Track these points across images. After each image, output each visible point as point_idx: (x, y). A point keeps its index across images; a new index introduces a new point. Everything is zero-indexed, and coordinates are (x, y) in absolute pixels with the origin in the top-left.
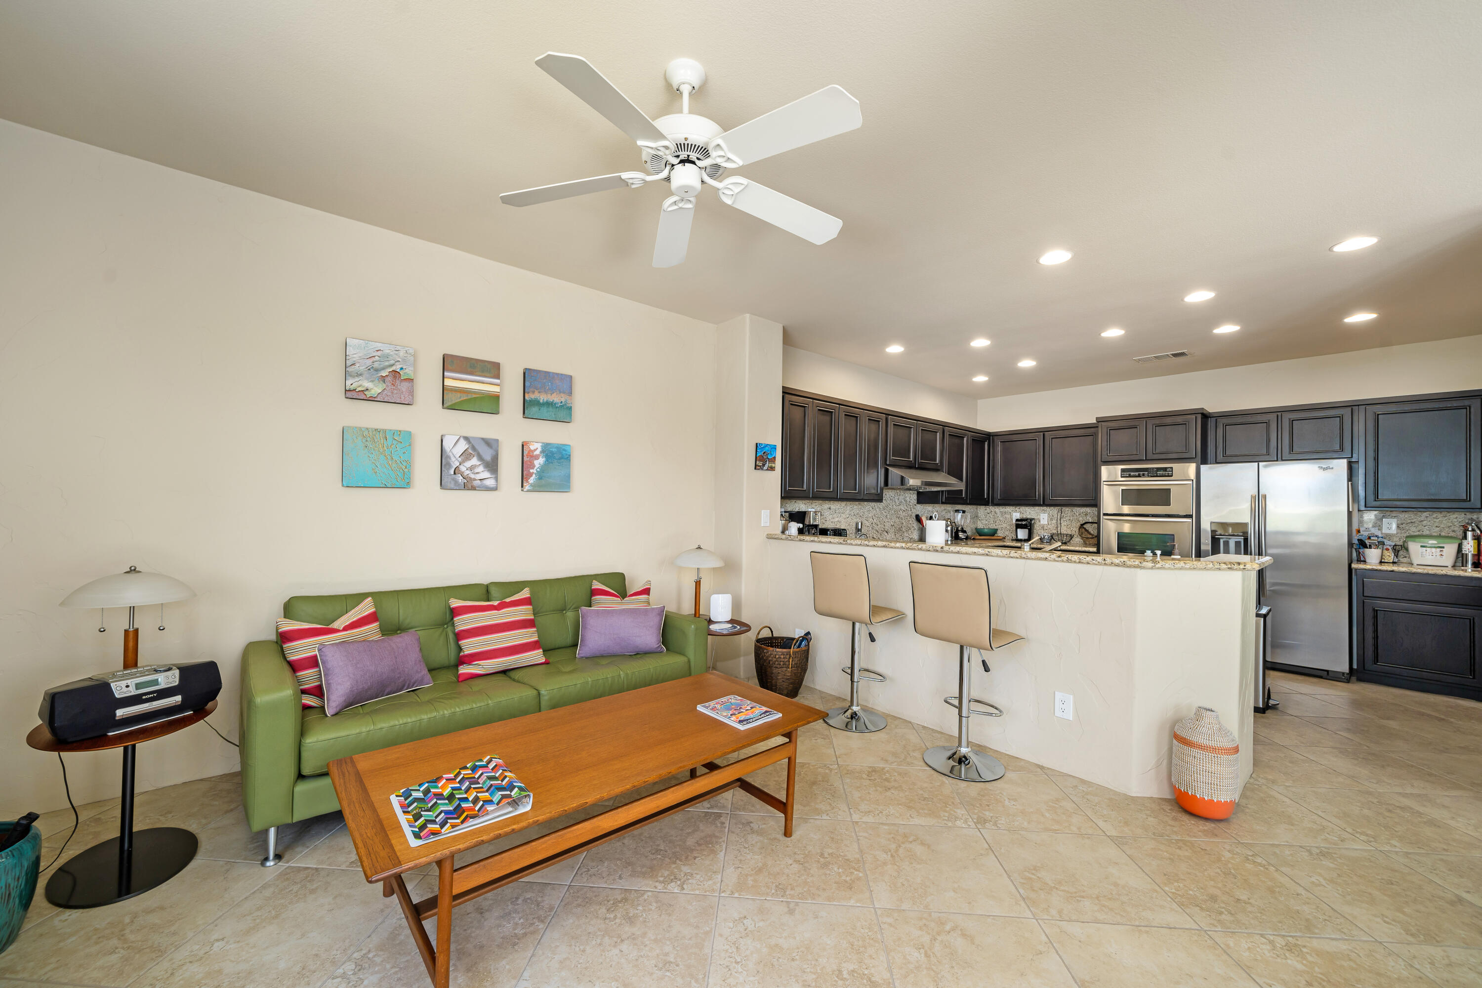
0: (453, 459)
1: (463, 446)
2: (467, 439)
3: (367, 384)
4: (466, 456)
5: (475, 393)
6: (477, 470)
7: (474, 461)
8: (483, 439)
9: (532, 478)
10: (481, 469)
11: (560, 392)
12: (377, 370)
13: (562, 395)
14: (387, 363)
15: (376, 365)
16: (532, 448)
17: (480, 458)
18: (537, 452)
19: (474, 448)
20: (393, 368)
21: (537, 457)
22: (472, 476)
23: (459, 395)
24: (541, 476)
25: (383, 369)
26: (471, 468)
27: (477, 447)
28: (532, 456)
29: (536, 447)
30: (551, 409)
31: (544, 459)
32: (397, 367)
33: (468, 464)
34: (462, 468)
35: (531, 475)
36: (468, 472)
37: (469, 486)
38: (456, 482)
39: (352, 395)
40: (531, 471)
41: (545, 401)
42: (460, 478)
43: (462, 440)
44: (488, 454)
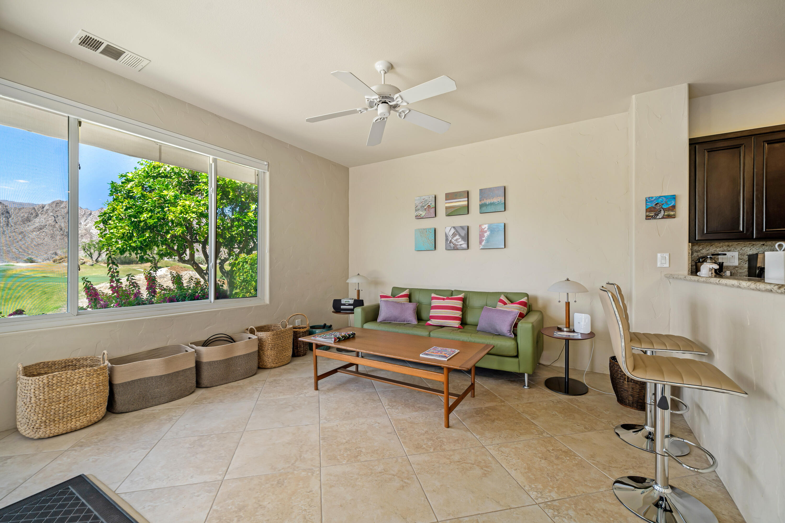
0: (449, 237)
1: (453, 231)
2: (454, 227)
3: (421, 213)
4: (454, 235)
5: (457, 207)
6: (458, 241)
7: (457, 237)
8: (461, 227)
9: (483, 242)
10: (460, 240)
11: (497, 196)
12: (423, 207)
13: (499, 198)
14: (426, 203)
15: (423, 205)
16: (483, 227)
17: (460, 235)
18: (486, 229)
19: (457, 231)
20: (428, 205)
21: (486, 232)
22: (457, 243)
23: (451, 209)
24: (488, 241)
25: (425, 206)
26: (456, 240)
27: (458, 230)
28: (483, 232)
29: (485, 227)
30: (492, 206)
31: (489, 232)
32: (429, 204)
33: (455, 238)
34: (453, 241)
35: (483, 240)
36: (455, 242)
37: (456, 248)
38: (450, 246)
39: (418, 217)
40: (483, 239)
41: (489, 203)
42: (452, 245)
43: (452, 228)
44: (463, 233)
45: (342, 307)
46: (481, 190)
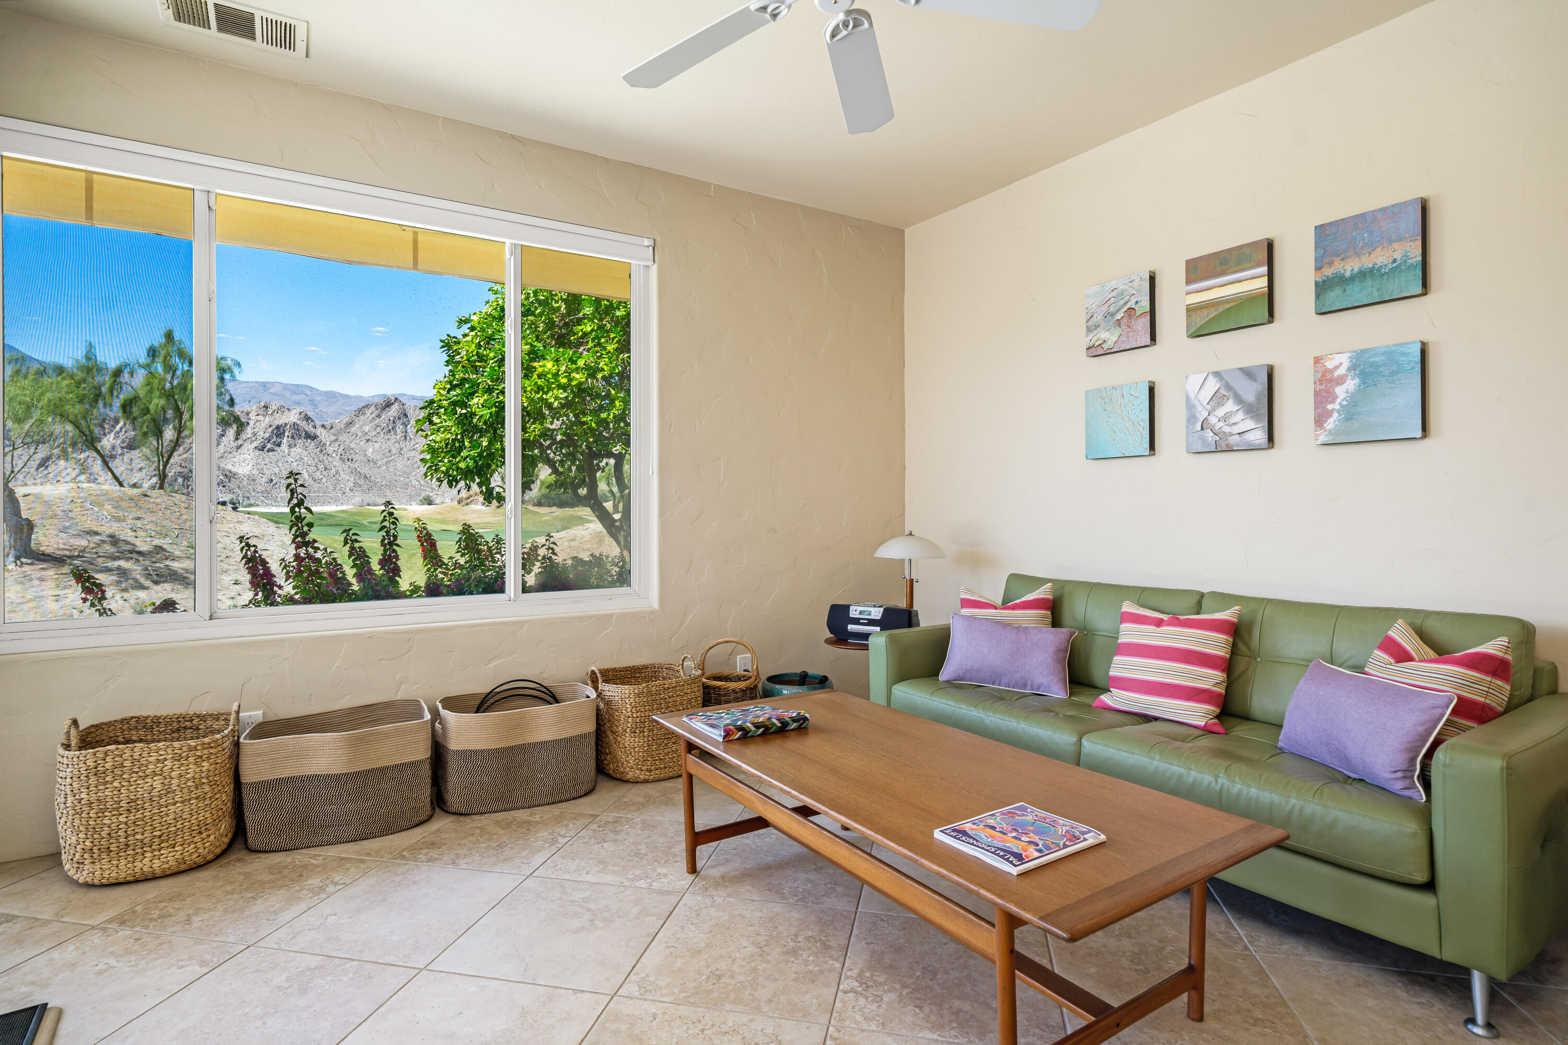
0: (1199, 408)
1: (1213, 385)
2: (1217, 374)
3: (1104, 335)
4: (1217, 399)
5: (1228, 301)
6: (1233, 420)
7: (1230, 406)
8: (1241, 369)
9: (1331, 420)
10: (1240, 416)
11: (1391, 242)
12: (1113, 315)
13: (1396, 246)
14: (1122, 302)
15: (1112, 309)
16: (1330, 365)
17: (1239, 400)
18: (1342, 371)
19: (1228, 387)
20: (1128, 306)
21: (1341, 380)
22: (1227, 429)
23: (1205, 312)
24: (1349, 413)
25: (1118, 310)
26: (1225, 418)
27: (1232, 384)
28: (1331, 381)
29: (1340, 362)
30: (1369, 282)
31: (1357, 381)
32: (1131, 304)
33: (1221, 412)
34: (1213, 420)
35: (1330, 414)
36: (1221, 424)
37: (1223, 447)
38: (1204, 441)
39: (1097, 351)
40: (1330, 407)
41: (1356, 270)
42: (1209, 434)
43: (1211, 378)
44: (1253, 391)
45: (851, 627)
46: (1321, 231)
